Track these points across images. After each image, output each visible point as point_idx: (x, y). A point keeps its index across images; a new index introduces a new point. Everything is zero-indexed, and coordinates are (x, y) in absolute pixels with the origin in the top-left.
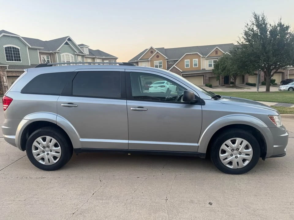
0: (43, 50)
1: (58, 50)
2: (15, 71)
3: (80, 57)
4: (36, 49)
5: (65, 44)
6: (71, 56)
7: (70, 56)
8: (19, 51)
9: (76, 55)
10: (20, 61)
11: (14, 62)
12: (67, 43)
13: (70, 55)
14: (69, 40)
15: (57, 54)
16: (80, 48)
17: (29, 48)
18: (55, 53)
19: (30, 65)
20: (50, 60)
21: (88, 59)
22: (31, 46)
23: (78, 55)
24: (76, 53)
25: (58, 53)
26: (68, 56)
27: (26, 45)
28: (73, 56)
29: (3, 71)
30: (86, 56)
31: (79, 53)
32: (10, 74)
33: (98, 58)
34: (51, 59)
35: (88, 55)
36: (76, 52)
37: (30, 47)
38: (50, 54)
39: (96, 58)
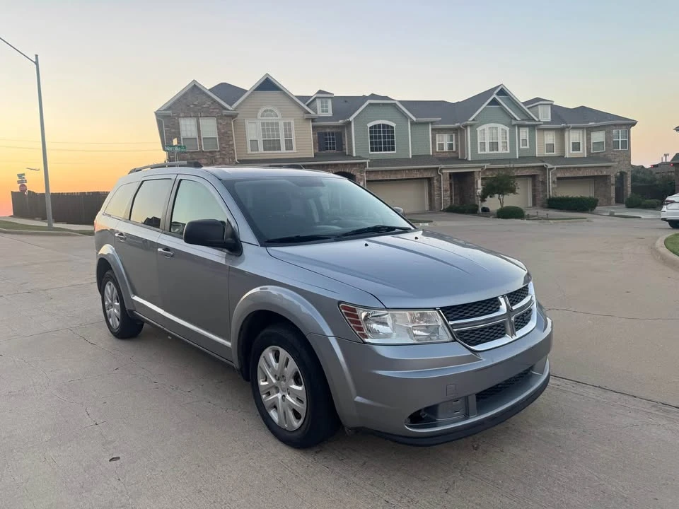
0: (440, 122)
1: (471, 119)
2: (382, 171)
3: (527, 129)
4: (427, 123)
5: (489, 104)
6: (502, 129)
7: (500, 131)
8: (393, 132)
9: (515, 125)
10: (393, 149)
11: (383, 152)
12: (494, 102)
13: (500, 126)
14: (503, 92)
15: (469, 129)
16: (528, 108)
17: (413, 123)
18: (466, 126)
19: (411, 157)
20: (454, 142)
21: (545, 133)
22: (416, 117)
23: (520, 126)
24: (514, 122)
25: (471, 126)
26: (494, 131)
27: (406, 117)
28: (507, 129)
29: (361, 172)
30: (541, 127)
31: (523, 120)
32: (372, 177)
33: (574, 128)
34: (457, 141)
35: (546, 123)
36: (515, 119)
37: (414, 119)
38: (456, 130)
39: (568, 127)
